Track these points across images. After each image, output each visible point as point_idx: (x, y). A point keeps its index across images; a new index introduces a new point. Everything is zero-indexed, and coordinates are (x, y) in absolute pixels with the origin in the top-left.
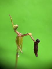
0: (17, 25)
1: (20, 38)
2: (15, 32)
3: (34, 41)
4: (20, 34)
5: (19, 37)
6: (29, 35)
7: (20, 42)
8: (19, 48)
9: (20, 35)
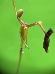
0: (21, 10)
1: (26, 29)
2: (19, 20)
3: (44, 32)
4: (26, 24)
5: (24, 27)
6: (38, 24)
7: (25, 35)
8: (24, 42)
9: (25, 26)
